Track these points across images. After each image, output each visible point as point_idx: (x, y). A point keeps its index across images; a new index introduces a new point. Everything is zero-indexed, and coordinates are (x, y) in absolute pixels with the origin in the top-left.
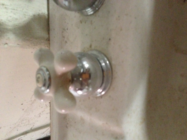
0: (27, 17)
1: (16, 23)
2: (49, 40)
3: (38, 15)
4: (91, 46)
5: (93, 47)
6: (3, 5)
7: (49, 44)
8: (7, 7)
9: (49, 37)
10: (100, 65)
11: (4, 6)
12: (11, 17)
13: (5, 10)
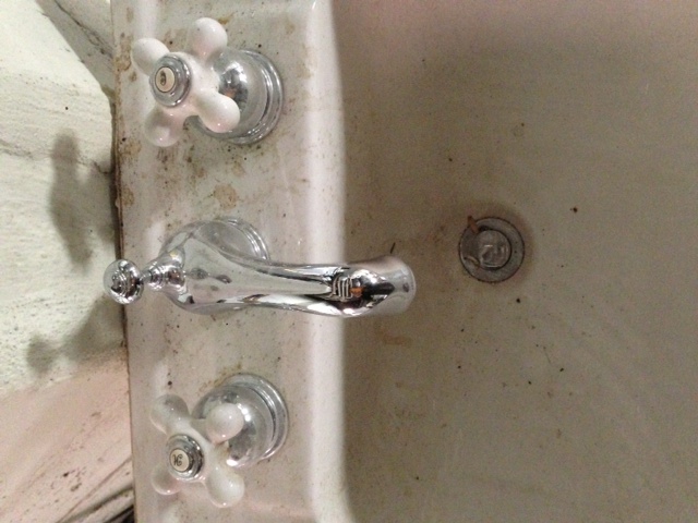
2: (126, 346)
5: (245, 368)
6: (42, 300)
7: (128, 353)
8: (48, 302)
9: (126, 338)
11: (45, 303)
12: (58, 322)
13: (47, 311)
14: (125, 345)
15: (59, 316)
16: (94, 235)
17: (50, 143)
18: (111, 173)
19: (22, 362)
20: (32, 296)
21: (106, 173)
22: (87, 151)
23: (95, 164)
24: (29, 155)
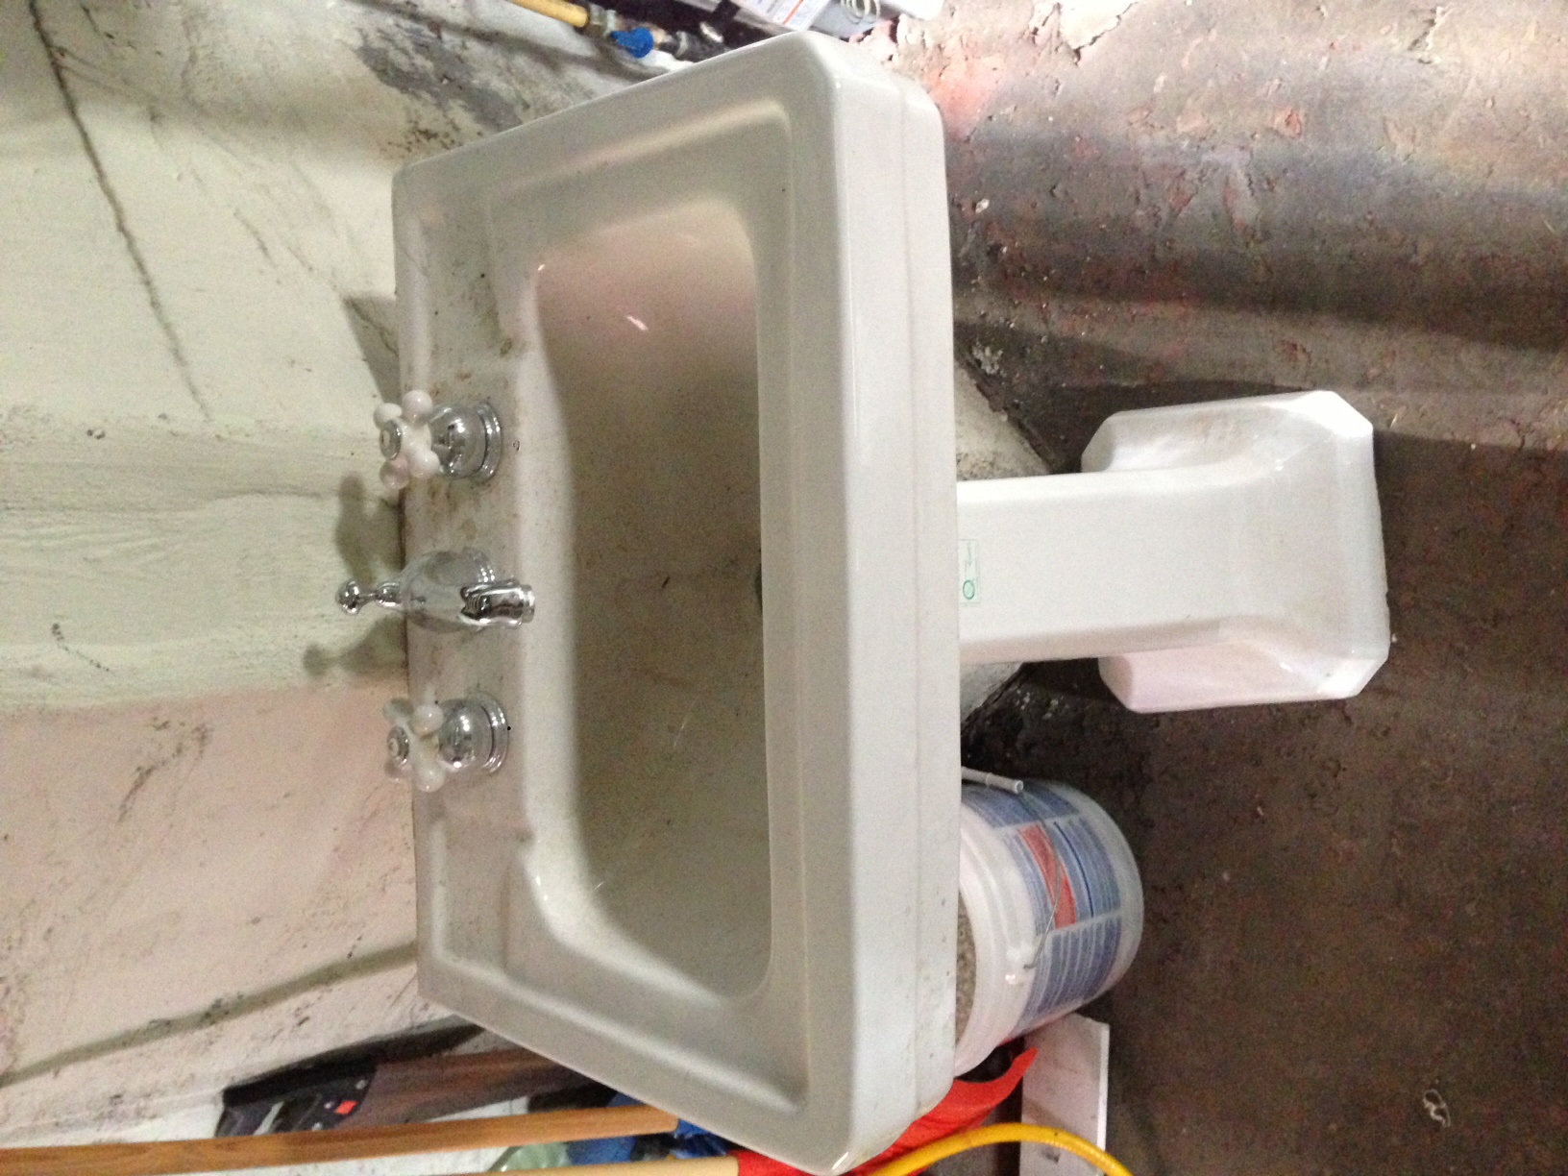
0: (364, 629)
1: (347, 644)
2: (408, 667)
3: (385, 620)
4: (478, 685)
5: (482, 687)
6: (323, 616)
7: (408, 675)
9: (407, 658)
10: (489, 726)
12: (335, 636)
13: (325, 625)
14: (406, 664)
15: (336, 631)
16: (378, 563)
17: (336, 484)
18: (397, 507)
19: (298, 662)
20: (313, 612)
21: (394, 507)
22: (374, 490)
23: (383, 500)
24: (316, 495)
